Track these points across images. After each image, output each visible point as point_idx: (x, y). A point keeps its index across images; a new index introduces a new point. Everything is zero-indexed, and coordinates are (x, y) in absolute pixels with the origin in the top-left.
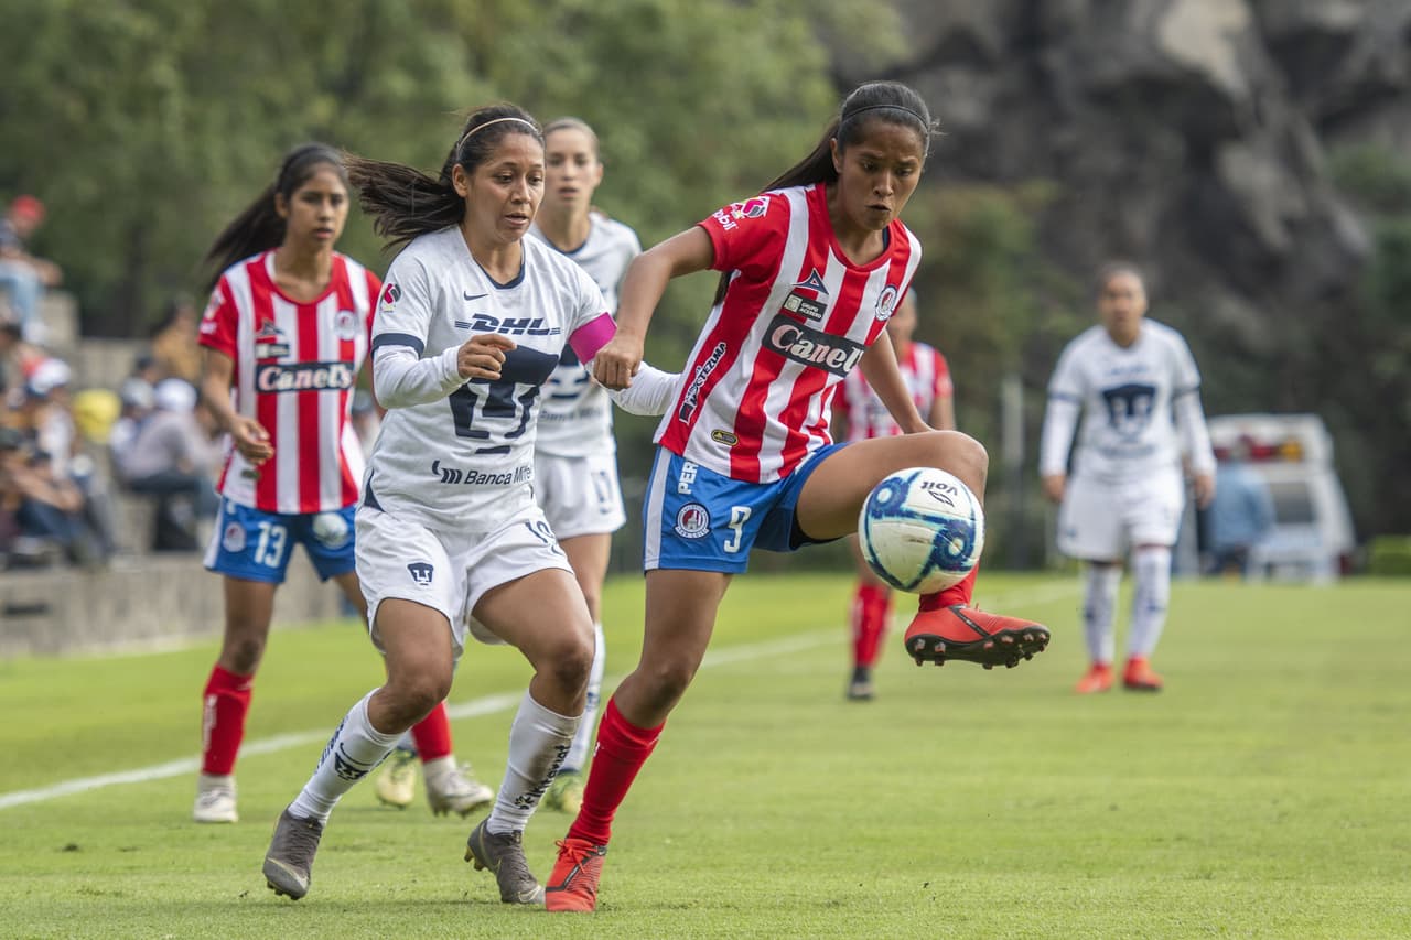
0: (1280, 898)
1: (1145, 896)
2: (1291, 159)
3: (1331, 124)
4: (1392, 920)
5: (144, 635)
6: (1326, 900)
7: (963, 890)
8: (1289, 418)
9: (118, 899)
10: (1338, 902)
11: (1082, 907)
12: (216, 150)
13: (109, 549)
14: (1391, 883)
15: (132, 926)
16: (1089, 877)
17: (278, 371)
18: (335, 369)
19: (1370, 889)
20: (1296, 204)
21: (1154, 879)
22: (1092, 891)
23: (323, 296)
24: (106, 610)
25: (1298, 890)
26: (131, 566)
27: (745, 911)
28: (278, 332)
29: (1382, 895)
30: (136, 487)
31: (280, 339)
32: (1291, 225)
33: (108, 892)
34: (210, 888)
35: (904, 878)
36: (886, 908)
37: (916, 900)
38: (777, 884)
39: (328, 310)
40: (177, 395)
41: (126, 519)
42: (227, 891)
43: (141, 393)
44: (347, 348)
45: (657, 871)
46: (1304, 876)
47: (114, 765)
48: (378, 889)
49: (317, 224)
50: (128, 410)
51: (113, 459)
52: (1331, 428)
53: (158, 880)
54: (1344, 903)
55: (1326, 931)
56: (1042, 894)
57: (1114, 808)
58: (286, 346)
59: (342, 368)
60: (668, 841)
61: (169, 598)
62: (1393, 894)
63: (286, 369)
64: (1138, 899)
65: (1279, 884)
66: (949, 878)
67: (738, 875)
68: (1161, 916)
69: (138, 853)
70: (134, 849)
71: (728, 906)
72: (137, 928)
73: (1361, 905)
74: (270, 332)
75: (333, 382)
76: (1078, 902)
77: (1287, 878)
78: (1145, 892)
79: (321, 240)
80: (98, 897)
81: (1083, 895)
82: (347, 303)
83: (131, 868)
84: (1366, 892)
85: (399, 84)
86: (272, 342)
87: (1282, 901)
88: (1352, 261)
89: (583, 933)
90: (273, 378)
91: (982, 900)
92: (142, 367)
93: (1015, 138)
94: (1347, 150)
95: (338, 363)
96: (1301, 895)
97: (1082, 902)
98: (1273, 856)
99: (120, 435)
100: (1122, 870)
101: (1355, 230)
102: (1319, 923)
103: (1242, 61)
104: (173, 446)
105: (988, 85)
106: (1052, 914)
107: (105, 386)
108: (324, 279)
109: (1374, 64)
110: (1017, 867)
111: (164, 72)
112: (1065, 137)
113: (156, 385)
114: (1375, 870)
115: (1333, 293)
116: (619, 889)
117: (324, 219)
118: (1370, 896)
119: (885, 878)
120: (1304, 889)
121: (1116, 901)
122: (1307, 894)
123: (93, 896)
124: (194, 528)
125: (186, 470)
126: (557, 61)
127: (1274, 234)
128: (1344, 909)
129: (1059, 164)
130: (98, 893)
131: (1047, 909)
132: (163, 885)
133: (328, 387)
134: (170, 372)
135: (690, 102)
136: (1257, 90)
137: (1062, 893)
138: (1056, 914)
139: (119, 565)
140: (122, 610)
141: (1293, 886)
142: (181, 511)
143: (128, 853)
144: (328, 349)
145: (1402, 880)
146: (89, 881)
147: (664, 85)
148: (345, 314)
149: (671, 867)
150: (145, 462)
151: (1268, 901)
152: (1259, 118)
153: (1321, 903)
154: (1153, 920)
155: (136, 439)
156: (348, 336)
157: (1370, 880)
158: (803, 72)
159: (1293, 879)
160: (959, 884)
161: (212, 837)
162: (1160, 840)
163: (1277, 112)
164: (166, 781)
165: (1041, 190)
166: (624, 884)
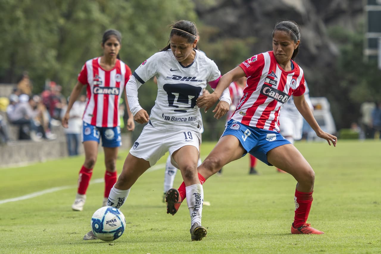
0: (318, 225)
1: (282, 225)
2: (317, 30)
3: (328, 20)
4: (347, 230)
5: (17, 162)
6: (330, 225)
7: (234, 225)
8: (318, 98)
9: (11, 232)
10: (333, 226)
11: (266, 228)
12: (33, 33)
13: (7, 139)
14: (347, 220)
15: (15, 239)
16: (268, 220)
17: (99, 88)
18: (114, 89)
19: (341, 222)
20: (319, 42)
21: (285, 221)
22: (268, 224)
23: (112, 70)
24: (6, 156)
25: (323, 223)
26: (13, 144)
27: (177, 232)
28: (99, 78)
29: (344, 224)
30: (14, 123)
31: (100, 80)
32: (318, 47)
33: (8, 230)
34: (35, 229)
35: (219, 222)
36: (214, 230)
37: (222, 228)
38: (185, 224)
39: (113, 74)
40: (24, 98)
41: (11, 132)
42: (40, 229)
43: (15, 98)
44: (118, 84)
45: (153, 222)
46: (324, 219)
47: (10, 197)
48: (80, 228)
49: (111, 51)
50: (11, 103)
51: (7, 115)
52: (329, 101)
53: (21, 227)
54: (334, 226)
55: (330, 233)
56: (255, 225)
57: (274, 202)
58: (101, 82)
59: (116, 89)
60: (156, 214)
61: (23, 152)
62: (348, 223)
63: (101, 88)
64: (280, 226)
65: (317, 221)
66: (230, 222)
67: (175, 222)
68: (287, 231)
69: (16, 220)
70: (15, 219)
71: (172, 231)
72: (16, 240)
73: (339, 226)
74: (97, 78)
75: (113, 92)
76: (265, 227)
77: (319, 220)
78: (282, 224)
79: (112, 56)
80: (5, 232)
81: (266, 225)
82: (119, 72)
83: (14, 224)
84: (341, 223)
85: (81, 15)
86: (98, 80)
87: (318, 226)
88: (334, 57)
89: (134, 239)
90: (97, 90)
91: (239, 227)
92: (15, 91)
93: (245, 26)
94: (332, 27)
95: (115, 88)
96: (323, 224)
97: (266, 227)
98: (316, 214)
99: (9, 109)
100: (276, 219)
101: (335, 48)
102: (328, 231)
103: (304, 5)
104: (24, 112)
105: (237, 12)
106: (258, 231)
107: (5, 96)
108: (113, 66)
109: (339, 5)
110: (249, 218)
111: (19, 13)
112: (258, 25)
113: (19, 96)
114: (343, 217)
115: (329, 65)
116: (143, 226)
117: (112, 50)
118: (341, 224)
119: (214, 222)
120: (324, 222)
121: (275, 227)
122: (325, 224)
123: (4, 231)
124: (29, 133)
125: (27, 118)
126: (124, 8)
127: (313, 50)
128: (335, 227)
129: (256, 33)
130: (5, 231)
131: (257, 229)
132: (23, 228)
133: (112, 94)
134: (22, 93)
135: (158, 18)
136: (308, 12)
137: (260, 225)
138: (259, 231)
139: (10, 144)
140: (11, 156)
141: (321, 222)
142: (26, 129)
143: (14, 220)
144: (113, 84)
145: (349, 220)
146: (3, 228)
147: (152, 14)
148: (118, 75)
149: (157, 220)
150: (16, 116)
151: (315, 226)
152: (309, 19)
153: (328, 226)
154: (285, 232)
155: (14, 110)
156: (118, 81)
157: (341, 220)
158: (188, 10)
159: (321, 220)
160: (233, 223)
161: (36, 215)
162: (286, 210)
163: (314, 17)
164: (23, 201)
165: (252, 40)
166: (145, 225)
